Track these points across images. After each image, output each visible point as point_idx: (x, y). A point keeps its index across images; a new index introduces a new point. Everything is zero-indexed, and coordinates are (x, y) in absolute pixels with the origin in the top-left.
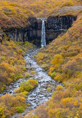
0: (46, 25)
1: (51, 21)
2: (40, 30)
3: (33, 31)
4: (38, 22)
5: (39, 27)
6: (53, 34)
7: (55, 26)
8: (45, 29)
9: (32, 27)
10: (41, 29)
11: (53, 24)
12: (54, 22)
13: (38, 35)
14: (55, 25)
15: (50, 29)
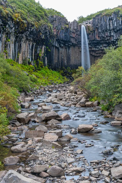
0: (91, 35)
1: (102, 25)
3: (60, 49)
4: (71, 29)
5: (73, 41)
7: (111, 36)
9: (58, 41)
11: (106, 31)
13: (73, 62)
14: (110, 33)
15: (99, 43)
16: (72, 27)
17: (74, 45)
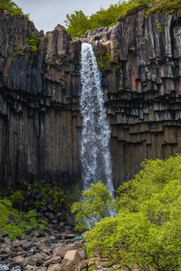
0: (112, 77)
1: (148, 42)
2: (66, 117)
3: (13, 121)
5: (55, 95)
6: (161, 140)
7: (177, 79)
8: (106, 105)
9: (6, 93)
10: (71, 108)
11: (162, 63)
12: (168, 47)
13: (55, 161)
14: (176, 68)
15: (138, 101)
16: (50, 49)
17: (57, 108)
